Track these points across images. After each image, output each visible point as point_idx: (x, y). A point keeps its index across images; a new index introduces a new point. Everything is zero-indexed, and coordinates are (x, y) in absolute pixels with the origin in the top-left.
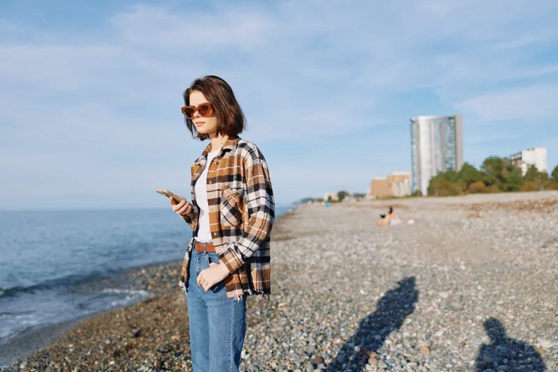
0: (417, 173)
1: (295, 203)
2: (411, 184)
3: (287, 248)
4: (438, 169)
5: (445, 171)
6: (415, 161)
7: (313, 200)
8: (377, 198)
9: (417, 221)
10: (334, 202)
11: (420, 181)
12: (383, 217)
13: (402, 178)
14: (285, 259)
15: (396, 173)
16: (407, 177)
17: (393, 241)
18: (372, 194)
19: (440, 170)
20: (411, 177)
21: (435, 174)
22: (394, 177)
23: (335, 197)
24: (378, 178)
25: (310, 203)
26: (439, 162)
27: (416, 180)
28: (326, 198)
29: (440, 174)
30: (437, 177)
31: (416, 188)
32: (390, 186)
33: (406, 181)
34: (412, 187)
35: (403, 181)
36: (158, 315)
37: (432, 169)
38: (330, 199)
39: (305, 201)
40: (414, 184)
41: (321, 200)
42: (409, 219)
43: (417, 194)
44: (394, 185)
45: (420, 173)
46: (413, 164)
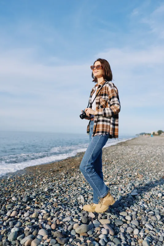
3: (125, 148)
10: (156, 135)
14: (123, 152)
23: (156, 133)
25: (144, 135)
28: (152, 133)
36: (69, 163)
38: (154, 134)
39: (142, 134)
41: (149, 134)
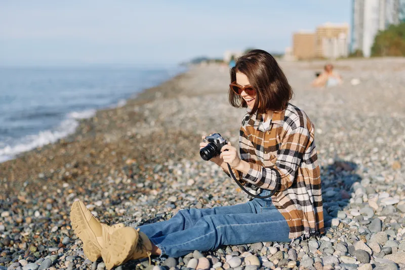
0: (358, 25)
1: (183, 64)
2: (349, 41)
4: (386, 20)
5: (396, 23)
6: (357, 7)
7: (208, 61)
8: (300, 59)
9: (363, 81)
11: (361, 36)
12: (318, 75)
13: (337, 32)
15: (329, 25)
16: (344, 30)
17: (336, 100)
18: (294, 52)
19: (391, 21)
20: (349, 32)
21: (382, 27)
22: (325, 30)
24: (303, 31)
25: (203, 65)
26: (390, 10)
27: (356, 36)
29: (391, 28)
30: (386, 32)
31: (355, 46)
32: (319, 42)
33: (342, 36)
34: (350, 46)
35: (337, 36)
37: (378, 21)
39: (198, 61)
40: (353, 40)
42: (352, 78)
43: (356, 54)
44: (325, 42)
45: (362, 25)
46: (353, 11)
